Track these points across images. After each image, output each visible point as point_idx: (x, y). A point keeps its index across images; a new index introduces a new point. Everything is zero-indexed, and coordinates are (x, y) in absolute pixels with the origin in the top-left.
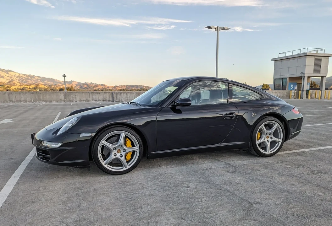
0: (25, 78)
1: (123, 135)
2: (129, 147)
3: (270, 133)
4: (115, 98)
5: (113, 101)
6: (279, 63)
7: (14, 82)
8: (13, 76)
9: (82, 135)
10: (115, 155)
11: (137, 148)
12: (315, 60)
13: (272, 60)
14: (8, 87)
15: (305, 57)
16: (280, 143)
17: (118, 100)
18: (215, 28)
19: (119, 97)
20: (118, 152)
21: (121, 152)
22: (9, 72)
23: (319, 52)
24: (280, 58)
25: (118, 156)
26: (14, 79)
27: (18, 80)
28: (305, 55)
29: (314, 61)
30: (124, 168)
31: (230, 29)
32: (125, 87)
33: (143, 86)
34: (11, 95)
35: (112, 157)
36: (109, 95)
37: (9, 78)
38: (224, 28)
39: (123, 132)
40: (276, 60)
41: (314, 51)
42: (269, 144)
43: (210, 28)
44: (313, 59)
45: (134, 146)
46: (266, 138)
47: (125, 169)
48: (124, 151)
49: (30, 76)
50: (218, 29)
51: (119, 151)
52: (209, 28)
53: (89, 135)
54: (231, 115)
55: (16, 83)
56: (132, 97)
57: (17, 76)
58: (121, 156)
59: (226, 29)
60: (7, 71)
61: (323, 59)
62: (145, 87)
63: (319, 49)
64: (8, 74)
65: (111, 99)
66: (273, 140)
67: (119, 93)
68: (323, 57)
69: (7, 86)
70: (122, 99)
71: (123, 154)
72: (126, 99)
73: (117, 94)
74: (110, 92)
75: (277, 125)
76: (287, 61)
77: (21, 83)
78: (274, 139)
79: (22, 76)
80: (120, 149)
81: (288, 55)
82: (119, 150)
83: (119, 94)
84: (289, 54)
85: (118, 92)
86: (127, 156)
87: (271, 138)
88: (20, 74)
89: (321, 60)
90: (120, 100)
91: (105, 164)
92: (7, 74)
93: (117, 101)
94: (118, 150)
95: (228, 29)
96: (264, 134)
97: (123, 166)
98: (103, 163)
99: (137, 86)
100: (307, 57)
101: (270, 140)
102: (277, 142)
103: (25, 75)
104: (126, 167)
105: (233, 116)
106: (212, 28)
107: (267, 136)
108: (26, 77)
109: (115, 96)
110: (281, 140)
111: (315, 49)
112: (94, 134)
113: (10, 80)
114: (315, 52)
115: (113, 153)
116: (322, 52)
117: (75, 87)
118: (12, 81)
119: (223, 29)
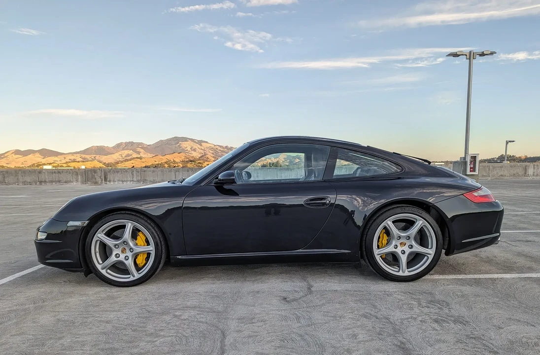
0: (220, 150)
1: (129, 226)
2: (141, 246)
3: (408, 238)
7: (207, 156)
8: (207, 148)
9: (71, 223)
10: (117, 256)
11: (151, 248)
14: (200, 163)
16: (431, 258)
18: (466, 55)
21: (127, 252)
22: (202, 144)
25: (122, 257)
26: (208, 153)
27: (213, 154)
30: (132, 277)
31: (495, 53)
34: (177, 173)
35: (113, 259)
37: (202, 151)
38: (483, 52)
39: (128, 222)
42: (404, 258)
43: (455, 55)
45: (149, 245)
46: (399, 245)
47: (132, 279)
48: (131, 251)
49: (226, 147)
50: (470, 56)
51: (123, 251)
52: (453, 56)
53: (78, 223)
54: (320, 202)
55: (209, 157)
57: (211, 149)
58: (127, 258)
59: (487, 55)
60: (200, 142)
64: (201, 145)
66: (415, 250)
69: (199, 161)
71: (130, 254)
75: (421, 222)
77: (215, 158)
79: (217, 149)
80: (126, 248)
82: (124, 248)
86: (137, 260)
87: (411, 247)
88: (215, 146)
91: (103, 269)
92: (199, 146)
94: (122, 249)
95: (492, 53)
96: (395, 239)
97: (130, 274)
98: (99, 267)
101: (408, 251)
102: (423, 256)
103: (220, 146)
104: (134, 276)
106: (459, 55)
107: (401, 241)
108: (222, 149)
110: (431, 252)
112: (86, 223)
113: (202, 154)
115: (114, 253)
117: (283, 161)
118: (205, 155)
119: (482, 55)
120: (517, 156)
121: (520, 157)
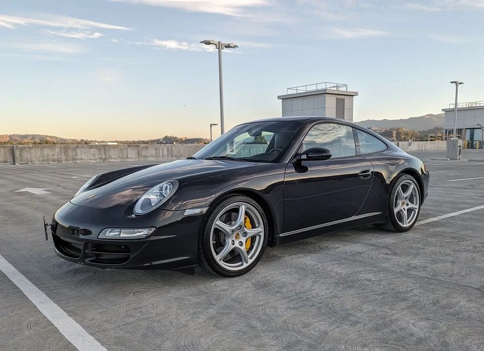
1: (243, 209)
2: (249, 229)
3: (406, 198)
4: (19, 157)
5: (14, 164)
6: (289, 102)
9: (187, 212)
10: (232, 243)
11: (260, 229)
12: (337, 100)
13: (279, 97)
15: (323, 95)
16: (417, 211)
17: (24, 161)
18: (216, 45)
19: (26, 155)
20: (236, 238)
21: (240, 237)
23: (341, 89)
24: (289, 95)
25: (237, 244)
28: (323, 93)
29: (335, 102)
30: (244, 263)
32: (8, 139)
33: (47, 136)
35: (229, 247)
36: (5, 154)
38: (229, 44)
39: (242, 205)
40: (285, 99)
41: (333, 87)
42: (405, 213)
43: (208, 43)
44: (334, 98)
45: (256, 227)
46: (402, 205)
47: (245, 265)
48: (244, 235)
50: (219, 46)
51: (237, 236)
52: (206, 44)
53: (198, 211)
54: (365, 174)
56: (53, 155)
58: (240, 244)
59: (231, 47)
61: (347, 99)
62: (50, 137)
63: (340, 85)
65: (10, 159)
66: (409, 206)
67: (25, 148)
68: (346, 97)
70: (33, 160)
71: (243, 239)
72: (41, 159)
73: (22, 149)
74: (6, 147)
75: (413, 185)
76: (300, 101)
78: (411, 206)
81: (299, 92)
82: (238, 234)
83: (27, 149)
84: (302, 90)
85: (22, 146)
87: (407, 205)
89: (344, 100)
90: (28, 161)
91: (220, 260)
93: (22, 164)
94: (236, 234)
96: (400, 199)
97: (242, 261)
98: (217, 259)
99: (33, 137)
100: (327, 95)
101: (406, 207)
102: (412, 210)
104: (247, 262)
105: (369, 175)
106: (210, 44)
107: (403, 201)
109: (17, 153)
110: (417, 207)
111: (336, 85)
112: (205, 210)
114: (336, 89)
115: (230, 241)
116: (344, 89)
119: (228, 46)
120: (179, 137)
121: (181, 139)
